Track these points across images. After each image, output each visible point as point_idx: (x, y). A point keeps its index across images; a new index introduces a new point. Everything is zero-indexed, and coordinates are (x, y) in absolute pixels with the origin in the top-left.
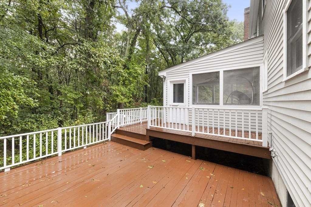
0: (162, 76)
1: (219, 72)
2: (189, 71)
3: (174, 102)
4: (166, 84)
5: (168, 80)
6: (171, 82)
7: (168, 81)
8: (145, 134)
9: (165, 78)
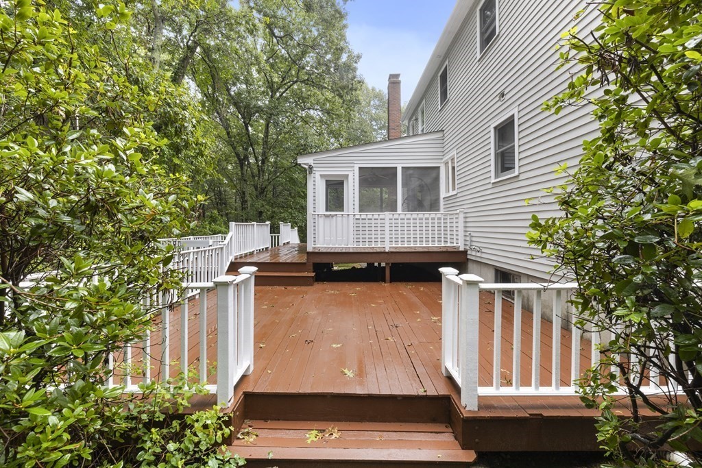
0: (305, 164)
1: (396, 168)
2: (355, 162)
3: (327, 210)
4: (313, 179)
5: (316, 173)
6: (321, 175)
7: (318, 175)
8: (305, 261)
9: (311, 168)
